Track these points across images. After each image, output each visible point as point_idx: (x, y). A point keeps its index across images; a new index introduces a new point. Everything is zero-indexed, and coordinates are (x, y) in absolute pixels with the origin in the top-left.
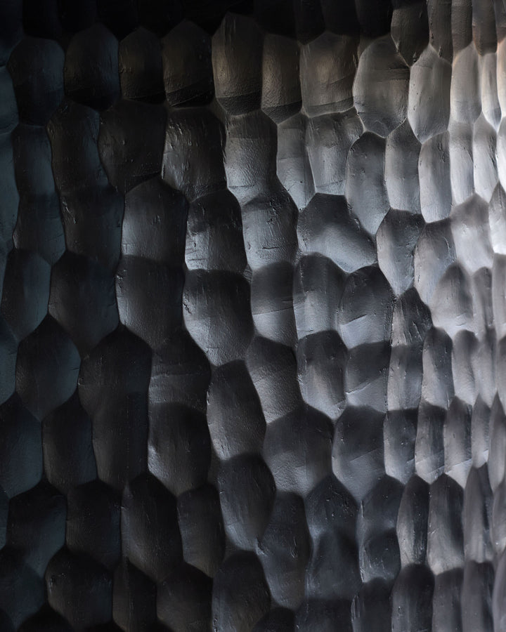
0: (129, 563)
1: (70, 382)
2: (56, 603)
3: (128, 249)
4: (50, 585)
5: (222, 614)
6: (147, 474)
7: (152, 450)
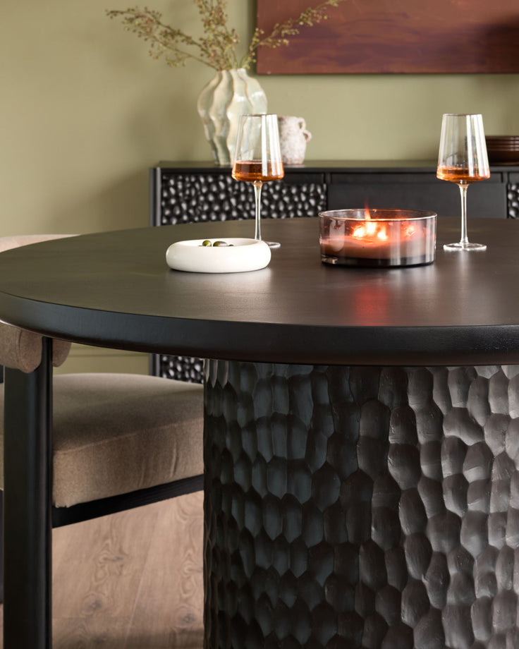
0: (362, 582)
1: (335, 495)
2: (329, 600)
3: (362, 433)
4: (326, 591)
5: (406, 611)
6: (371, 539)
7: (373, 529)
